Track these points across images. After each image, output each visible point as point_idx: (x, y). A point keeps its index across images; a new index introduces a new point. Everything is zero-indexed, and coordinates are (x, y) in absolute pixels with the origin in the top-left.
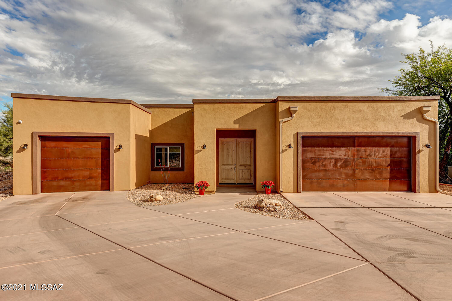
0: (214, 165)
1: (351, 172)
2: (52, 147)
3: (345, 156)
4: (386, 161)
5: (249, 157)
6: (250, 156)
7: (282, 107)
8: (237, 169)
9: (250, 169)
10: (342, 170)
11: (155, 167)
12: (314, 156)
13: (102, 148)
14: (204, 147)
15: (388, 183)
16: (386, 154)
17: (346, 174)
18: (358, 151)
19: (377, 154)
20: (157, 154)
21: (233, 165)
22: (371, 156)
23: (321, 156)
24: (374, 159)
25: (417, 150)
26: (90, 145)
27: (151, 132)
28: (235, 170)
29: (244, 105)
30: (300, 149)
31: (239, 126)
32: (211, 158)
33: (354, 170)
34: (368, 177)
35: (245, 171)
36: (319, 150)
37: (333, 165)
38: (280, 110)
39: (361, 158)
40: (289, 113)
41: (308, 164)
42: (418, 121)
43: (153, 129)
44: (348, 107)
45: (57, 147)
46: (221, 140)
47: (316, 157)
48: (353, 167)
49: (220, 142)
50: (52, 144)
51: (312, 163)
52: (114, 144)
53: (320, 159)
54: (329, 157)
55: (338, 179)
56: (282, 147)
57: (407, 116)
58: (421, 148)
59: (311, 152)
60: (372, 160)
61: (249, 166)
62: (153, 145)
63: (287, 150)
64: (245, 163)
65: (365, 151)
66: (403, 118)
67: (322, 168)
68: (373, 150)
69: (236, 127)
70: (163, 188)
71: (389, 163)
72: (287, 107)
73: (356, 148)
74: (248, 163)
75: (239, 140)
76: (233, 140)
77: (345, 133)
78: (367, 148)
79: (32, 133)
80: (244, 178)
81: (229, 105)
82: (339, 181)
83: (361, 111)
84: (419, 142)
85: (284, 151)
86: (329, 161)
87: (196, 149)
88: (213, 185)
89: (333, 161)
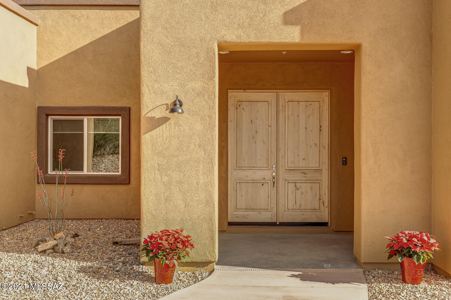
0: (211, 171)
5: (316, 145)
6: (318, 143)
8: (281, 182)
9: (319, 182)
11: (49, 173)
14: (175, 107)
20: (55, 136)
21: (269, 168)
27: (36, 75)
28: (275, 183)
31: (301, 33)
32: (199, 146)
35: (305, 187)
43: (40, 69)
46: (234, 95)
49: (231, 102)
61: (316, 171)
62: (43, 112)
64: (302, 164)
69: (292, 35)
70: (40, 248)
74: (313, 164)
75: (287, 95)
76: (268, 95)
80: (300, 206)
87: (149, 115)
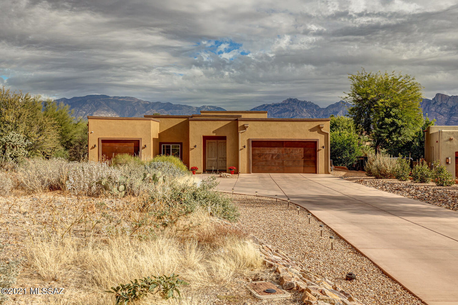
0: (201, 157)
1: (281, 162)
2: (108, 146)
3: (278, 152)
4: (301, 156)
7: (241, 124)
10: (275, 161)
12: (259, 152)
13: (134, 147)
14: (195, 146)
15: (302, 168)
16: (302, 152)
17: (279, 163)
18: (285, 149)
19: (296, 151)
20: (163, 149)
21: (215, 157)
22: (293, 152)
23: (263, 153)
24: (294, 154)
25: (317, 150)
26: (128, 145)
27: (159, 135)
28: (217, 161)
29: (219, 122)
30: (251, 148)
31: (216, 134)
32: (199, 153)
33: (283, 161)
34: (291, 165)
35: (223, 162)
36: (262, 149)
37: (271, 157)
38: (239, 126)
39: (287, 154)
40: (244, 128)
41: (256, 157)
42: (318, 132)
43: (160, 133)
44: (278, 124)
45: (110, 146)
46: (206, 141)
47: (261, 153)
48: (283, 159)
50: (108, 144)
51: (259, 157)
52: (142, 145)
53: (263, 154)
54: (268, 153)
55: (274, 166)
56: (240, 147)
57: (312, 130)
58: (320, 148)
59: (258, 150)
60: (293, 155)
62: (161, 144)
63: (243, 149)
65: (289, 150)
66: (309, 131)
67: (264, 159)
68: (294, 149)
69: (214, 135)
71: (303, 157)
72: (243, 124)
73: (284, 148)
76: (215, 141)
77: (276, 139)
78: (290, 148)
79: (99, 139)
81: (210, 122)
82: (274, 167)
83: (285, 126)
84: (318, 145)
85: (241, 149)
86: (269, 155)
87: (191, 148)
88: (201, 169)
89: (271, 155)
